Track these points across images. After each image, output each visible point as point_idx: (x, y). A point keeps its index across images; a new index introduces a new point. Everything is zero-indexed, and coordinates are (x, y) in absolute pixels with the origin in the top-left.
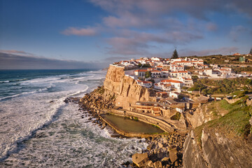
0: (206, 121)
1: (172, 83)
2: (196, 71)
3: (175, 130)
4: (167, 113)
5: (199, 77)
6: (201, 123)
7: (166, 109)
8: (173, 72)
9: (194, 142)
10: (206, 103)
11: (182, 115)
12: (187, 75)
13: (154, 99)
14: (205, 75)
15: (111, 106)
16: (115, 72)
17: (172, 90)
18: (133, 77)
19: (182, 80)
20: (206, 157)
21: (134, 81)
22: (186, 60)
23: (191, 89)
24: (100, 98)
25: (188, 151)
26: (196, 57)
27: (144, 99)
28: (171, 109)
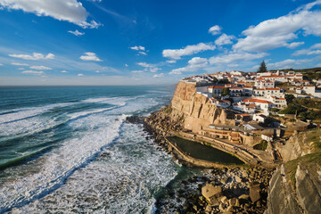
0: (303, 154)
1: (257, 104)
2: (292, 89)
3: (259, 162)
4: (248, 140)
5: (296, 96)
6: (296, 157)
7: (248, 135)
8: (259, 89)
9: (284, 180)
10: (305, 131)
11: (269, 144)
12: (278, 93)
13: (233, 122)
14: (305, 94)
15: (179, 128)
16: (185, 89)
17: (256, 112)
18: (206, 95)
19: (271, 100)
20: (301, 201)
21: (207, 100)
22: (277, 73)
23: (283, 112)
24: (167, 118)
25: (275, 190)
26: (291, 70)
27: (220, 121)
28: (254, 136)
